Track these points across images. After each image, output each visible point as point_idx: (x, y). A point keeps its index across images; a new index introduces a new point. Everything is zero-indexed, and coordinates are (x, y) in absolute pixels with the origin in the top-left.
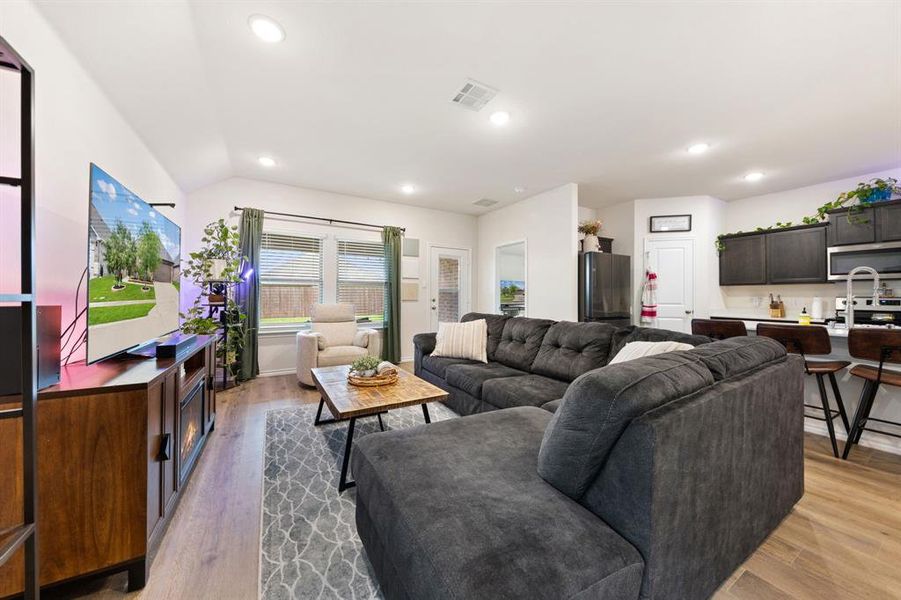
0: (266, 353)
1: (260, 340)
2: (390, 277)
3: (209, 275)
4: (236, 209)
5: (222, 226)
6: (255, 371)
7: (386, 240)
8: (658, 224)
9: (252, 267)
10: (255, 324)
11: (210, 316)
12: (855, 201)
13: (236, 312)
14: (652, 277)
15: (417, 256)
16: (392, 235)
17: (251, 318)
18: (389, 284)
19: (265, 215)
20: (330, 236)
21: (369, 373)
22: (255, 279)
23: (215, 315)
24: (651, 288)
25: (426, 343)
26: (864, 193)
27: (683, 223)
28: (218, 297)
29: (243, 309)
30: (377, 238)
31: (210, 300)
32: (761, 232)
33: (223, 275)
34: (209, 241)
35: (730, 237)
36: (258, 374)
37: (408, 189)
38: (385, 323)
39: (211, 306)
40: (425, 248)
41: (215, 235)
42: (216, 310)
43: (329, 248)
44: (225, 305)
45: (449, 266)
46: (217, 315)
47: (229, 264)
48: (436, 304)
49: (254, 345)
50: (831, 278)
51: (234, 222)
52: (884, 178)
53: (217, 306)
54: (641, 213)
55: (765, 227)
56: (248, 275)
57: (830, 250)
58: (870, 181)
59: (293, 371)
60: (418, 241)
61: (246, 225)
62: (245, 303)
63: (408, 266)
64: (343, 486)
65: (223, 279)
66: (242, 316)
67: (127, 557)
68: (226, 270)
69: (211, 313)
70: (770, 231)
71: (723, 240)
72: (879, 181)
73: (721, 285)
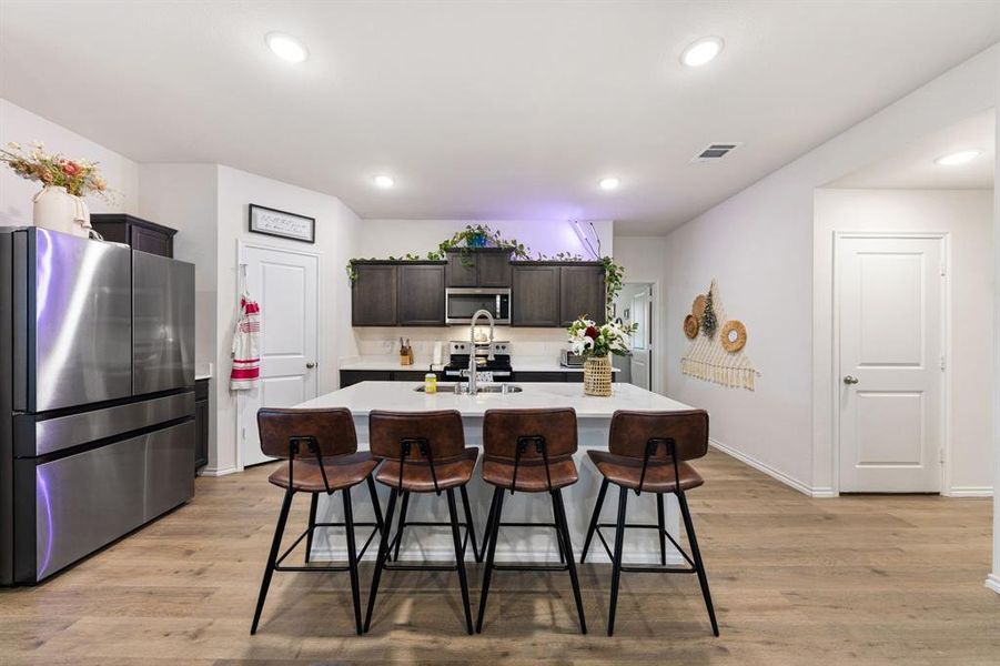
8: (261, 220)
12: (463, 244)
24: (249, 328)
26: (470, 237)
27: (303, 229)
32: (392, 262)
35: (364, 262)
50: (448, 321)
52: (482, 225)
55: (397, 258)
57: (448, 291)
58: (474, 225)
70: (401, 263)
71: (356, 265)
72: (479, 228)
73: (354, 325)
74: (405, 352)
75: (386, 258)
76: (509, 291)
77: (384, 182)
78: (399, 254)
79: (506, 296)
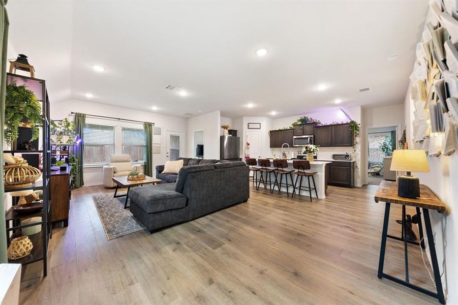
0: (87, 176)
1: (84, 170)
2: (147, 144)
3: (61, 142)
4: (72, 113)
5: (67, 121)
6: (82, 183)
7: (146, 128)
8: (251, 126)
9: (80, 138)
10: (82, 163)
11: (60, 160)
12: (300, 123)
13: (73, 158)
14: (248, 144)
15: (160, 135)
16: (148, 126)
17: (80, 161)
18: (147, 146)
19: (87, 116)
20: (118, 125)
21: (135, 177)
22: (82, 144)
23: (62, 159)
24: (248, 148)
25: (160, 169)
26: (302, 120)
27: (258, 126)
28: (64, 152)
29: (76, 157)
30: (141, 127)
31: (60, 153)
32: (280, 130)
33: (67, 142)
34: (60, 128)
35: (273, 131)
36: (83, 184)
37: (155, 108)
38: (145, 163)
39: (61, 156)
40: (163, 132)
41: (63, 125)
42: (63, 157)
43: (118, 130)
44: (68, 155)
45: (175, 139)
46: (64, 160)
47: (70, 138)
48: (169, 155)
49: (81, 173)
50: (294, 146)
51: (71, 119)
52: (306, 116)
53: (63, 156)
54: (245, 121)
55: (281, 129)
56: (78, 142)
57: (295, 137)
58: (303, 116)
59: (102, 183)
60: (160, 128)
61: (77, 120)
62: (76, 154)
63: (155, 138)
64: (125, 208)
65: (68, 144)
66: (76, 160)
67: (63, 218)
68: (69, 140)
69: (61, 158)
70: (282, 130)
71: (271, 131)
72: (305, 117)
73: (271, 147)
74: (284, 154)
75: (278, 129)
76: (313, 136)
77: (274, 113)
78: (282, 128)
79: (312, 137)
